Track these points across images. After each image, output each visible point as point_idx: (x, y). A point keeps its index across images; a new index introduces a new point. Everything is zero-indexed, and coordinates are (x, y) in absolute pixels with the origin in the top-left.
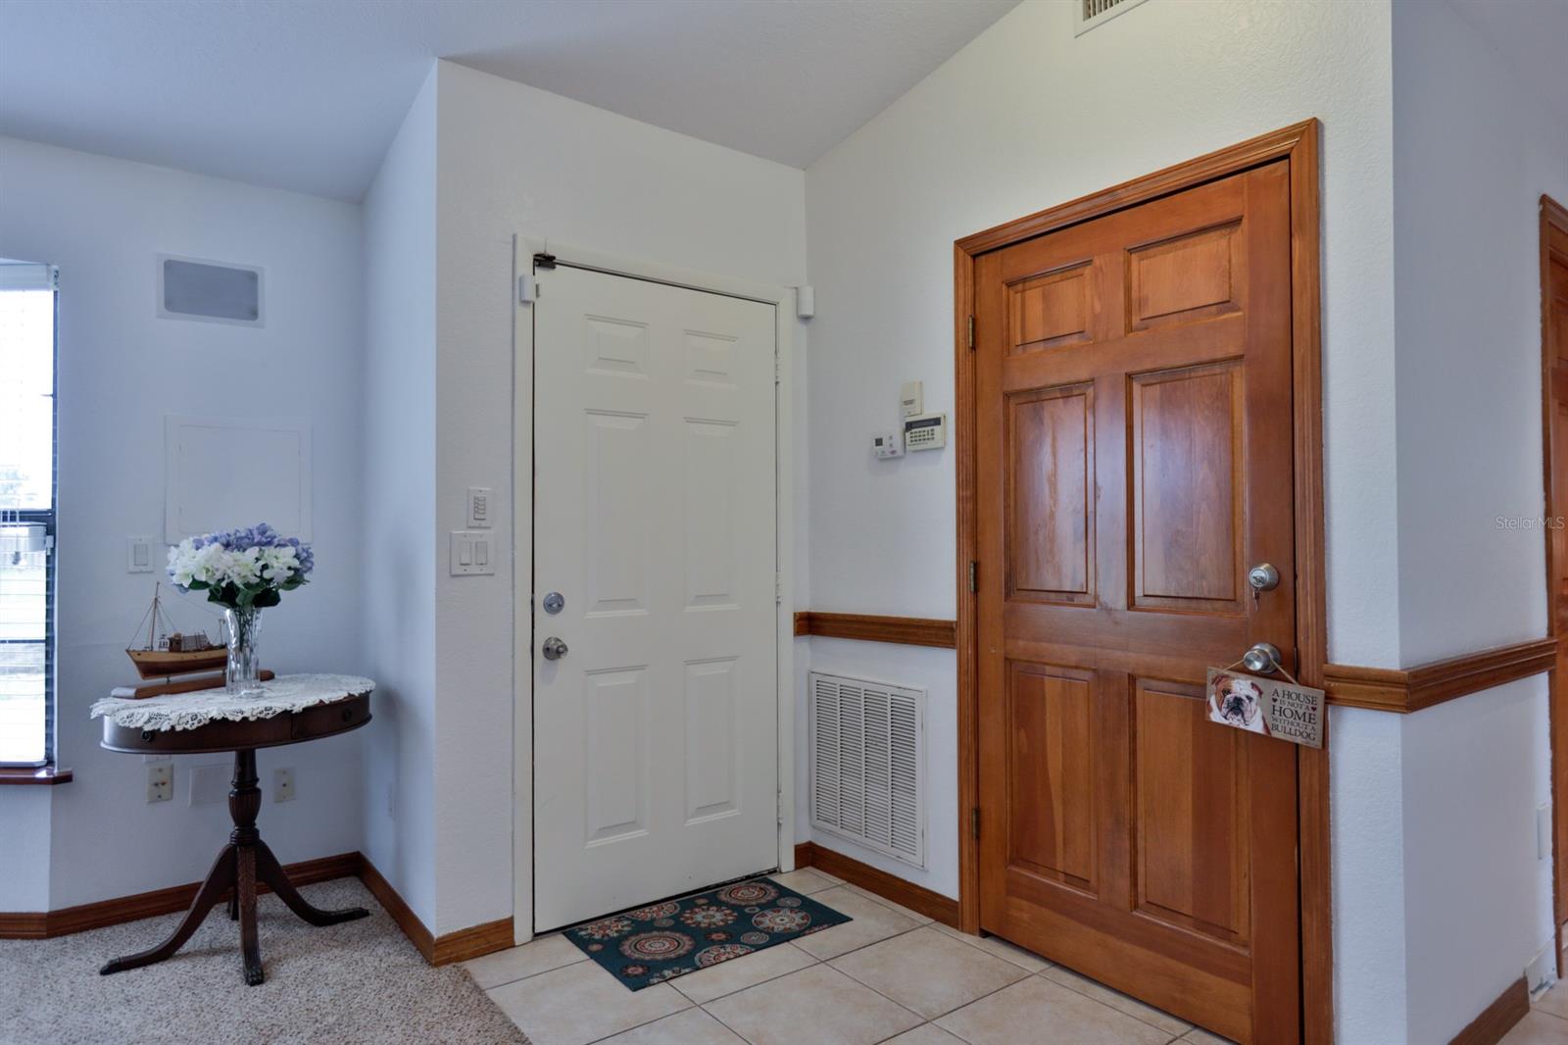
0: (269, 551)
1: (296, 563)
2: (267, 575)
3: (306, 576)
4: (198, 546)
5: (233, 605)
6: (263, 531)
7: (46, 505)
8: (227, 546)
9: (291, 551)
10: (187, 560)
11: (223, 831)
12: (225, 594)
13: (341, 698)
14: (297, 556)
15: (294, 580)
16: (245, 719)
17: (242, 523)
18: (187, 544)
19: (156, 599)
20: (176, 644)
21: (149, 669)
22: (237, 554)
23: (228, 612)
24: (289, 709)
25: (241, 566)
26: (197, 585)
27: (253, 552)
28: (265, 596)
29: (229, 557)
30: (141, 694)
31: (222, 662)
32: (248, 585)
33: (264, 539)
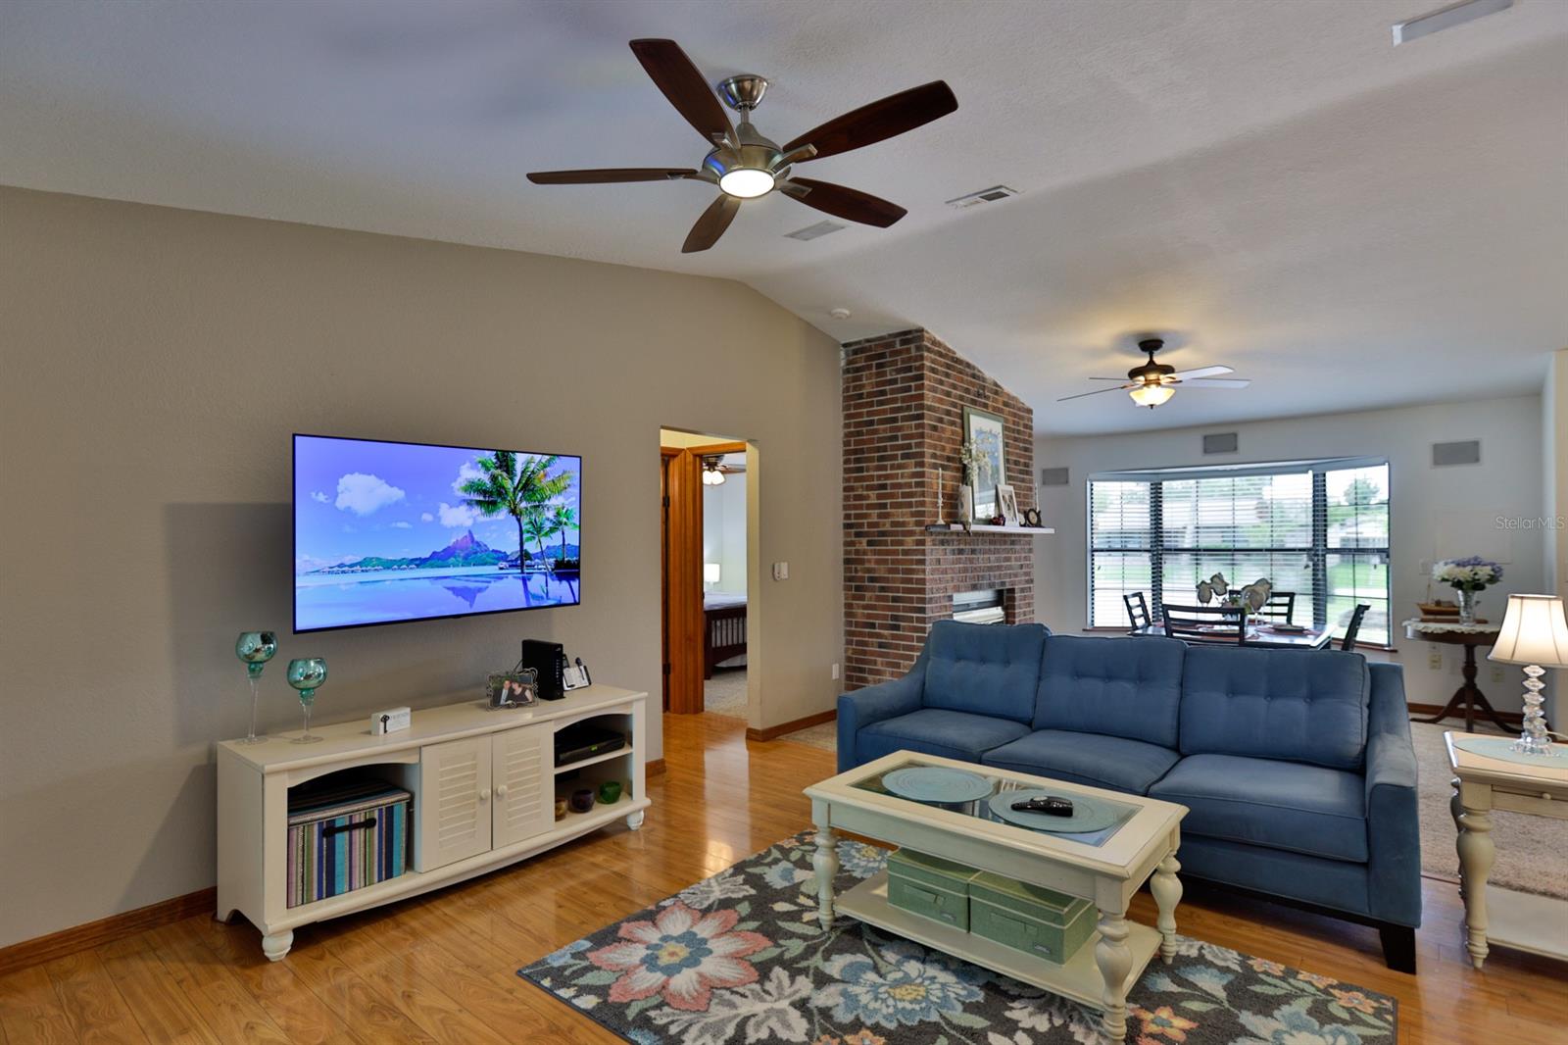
0: (1478, 569)
1: (1492, 573)
2: (1477, 577)
3: (1501, 579)
4: (1446, 564)
5: (1461, 589)
6: (1476, 559)
7: (1386, 546)
8: (1458, 565)
9: (1489, 568)
10: (1440, 570)
11: (1460, 681)
12: (1458, 584)
14: (1493, 570)
15: (1493, 579)
16: (1463, 633)
17: (1467, 555)
18: (1441, 563)
19: (1429, 586)
20: (1438, 603)
21: (1427, 612)
22: (1461, 569)
23: (1460, 592)
25: (1464, 573)
26: (1444, 580)
27: (1469, 568)
28: (1477, 585)
29: (1458, 570)
30: (1423, 621)
31: (1458, 613)
32: (1467, 581)
33: (1476, 562)
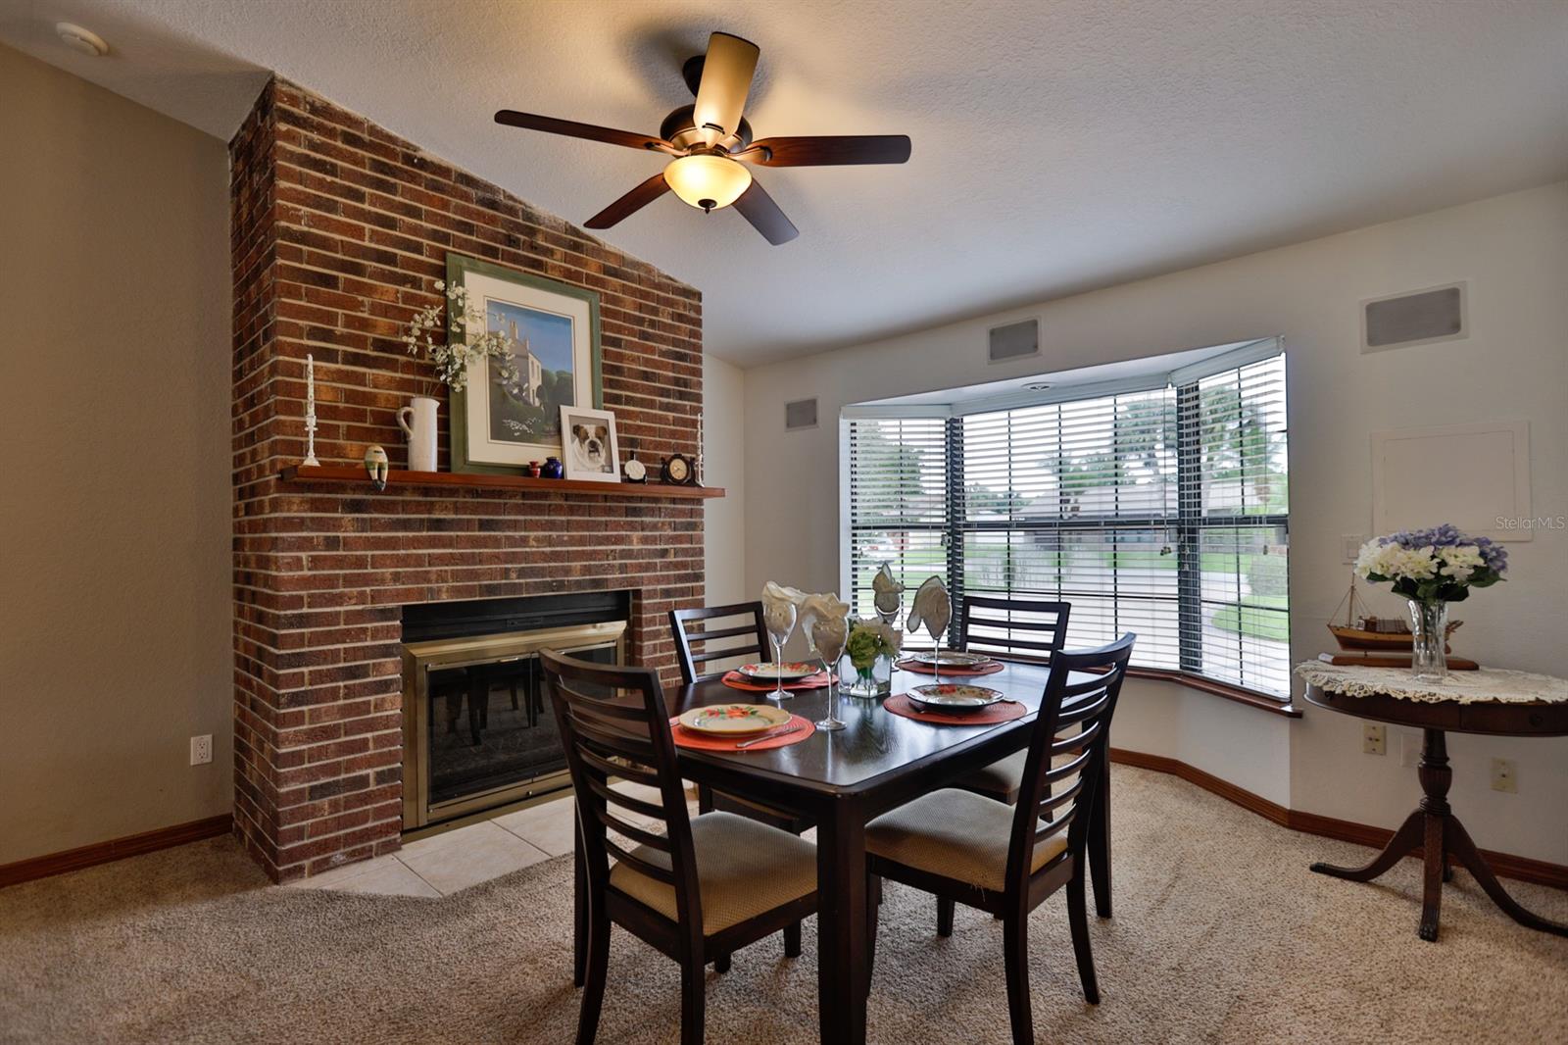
0: (1446, 553)
1: (1481, 562)
2: (1444, 572)
3: (1502, 574)
4: (1383, 542)
5: (1415, 597)
6: (1444, 531)
7: (1284, 511)
8: (1406, 544)
9: (1475, 550)
10: (1371, 555)
12: (1406, 587)
13: (1525, 701)
14: (1482, 554)
15: (1484, 576)
16: (1407, 699)
17: (1427, 522)
18: (1374, 543)
19: (1353, 587)
20: (1371, 625)
21: (1347, 642)
22: (1411, 552)
23: (1412, 604)
24: (1454, 699)
25: (1417, 564)
26: (1374, 577)
27: (1428, 551)
28: (1453, 591)
29: (1403, 555)
30: (1338, 661)
31: (1409, 647)
32: (1426, 582)
33: (1447, 538)
